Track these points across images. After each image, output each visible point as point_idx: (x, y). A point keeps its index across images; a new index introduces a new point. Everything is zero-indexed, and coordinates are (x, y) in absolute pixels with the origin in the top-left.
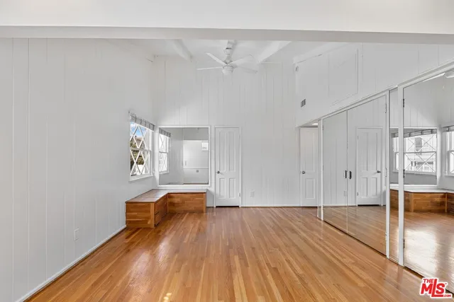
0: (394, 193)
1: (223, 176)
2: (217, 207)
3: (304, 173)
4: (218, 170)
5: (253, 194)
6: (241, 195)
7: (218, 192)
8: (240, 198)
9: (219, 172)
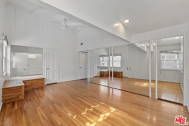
0: (111, 72)
1: (50, 71)
2: (47, 85)
3: (81, 68)
4: (47, 68)
5: (63, 77)
6: (58, 78)
7: (47, 78)
8: (58, 79)
9: (48, 69)
